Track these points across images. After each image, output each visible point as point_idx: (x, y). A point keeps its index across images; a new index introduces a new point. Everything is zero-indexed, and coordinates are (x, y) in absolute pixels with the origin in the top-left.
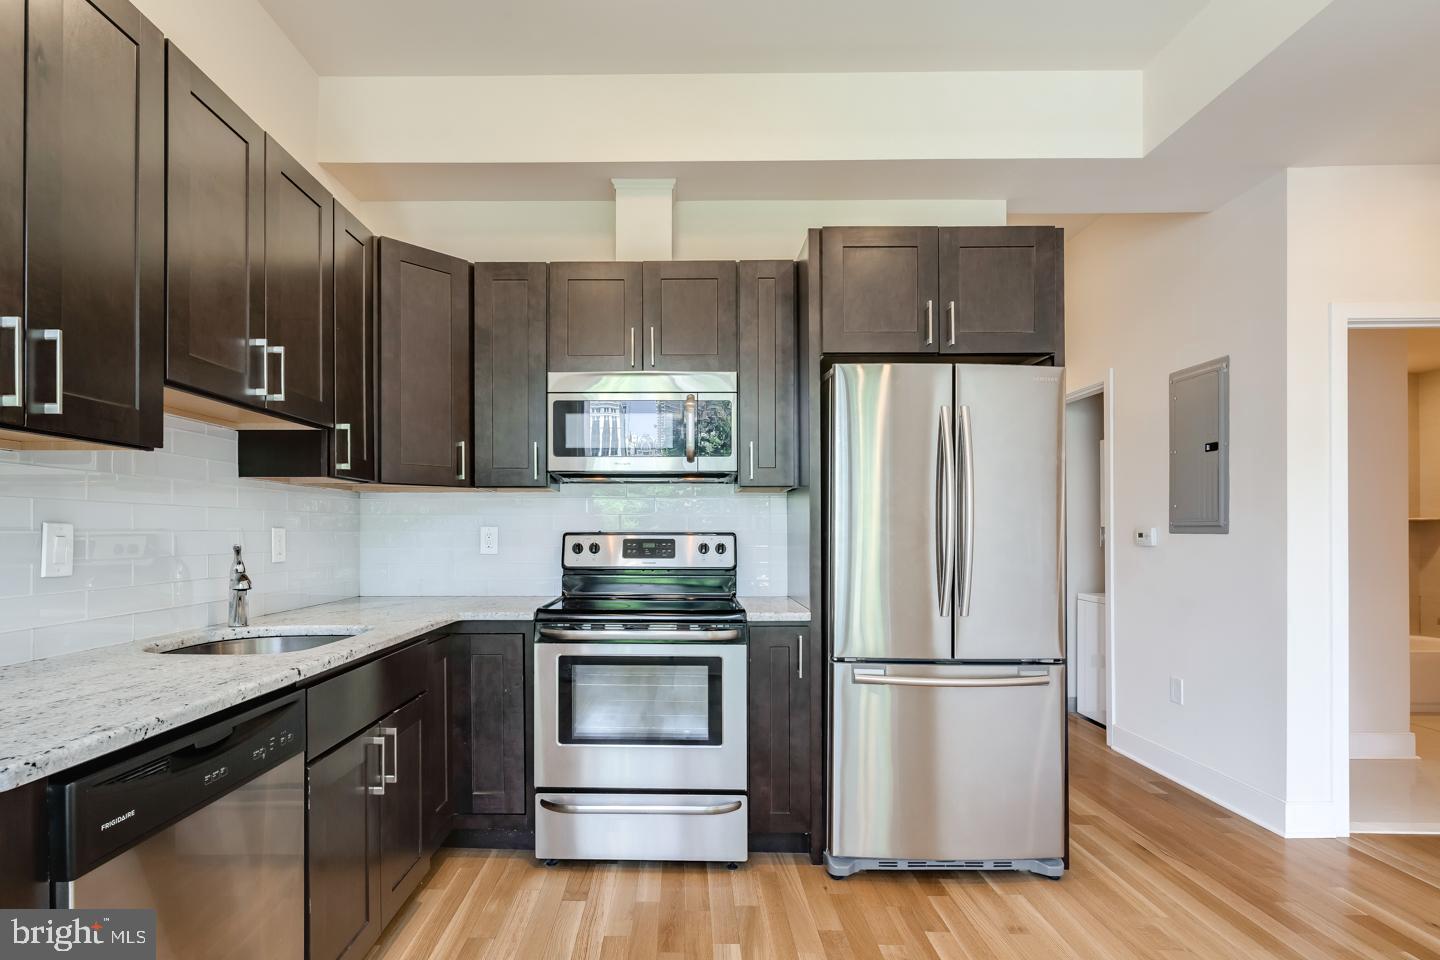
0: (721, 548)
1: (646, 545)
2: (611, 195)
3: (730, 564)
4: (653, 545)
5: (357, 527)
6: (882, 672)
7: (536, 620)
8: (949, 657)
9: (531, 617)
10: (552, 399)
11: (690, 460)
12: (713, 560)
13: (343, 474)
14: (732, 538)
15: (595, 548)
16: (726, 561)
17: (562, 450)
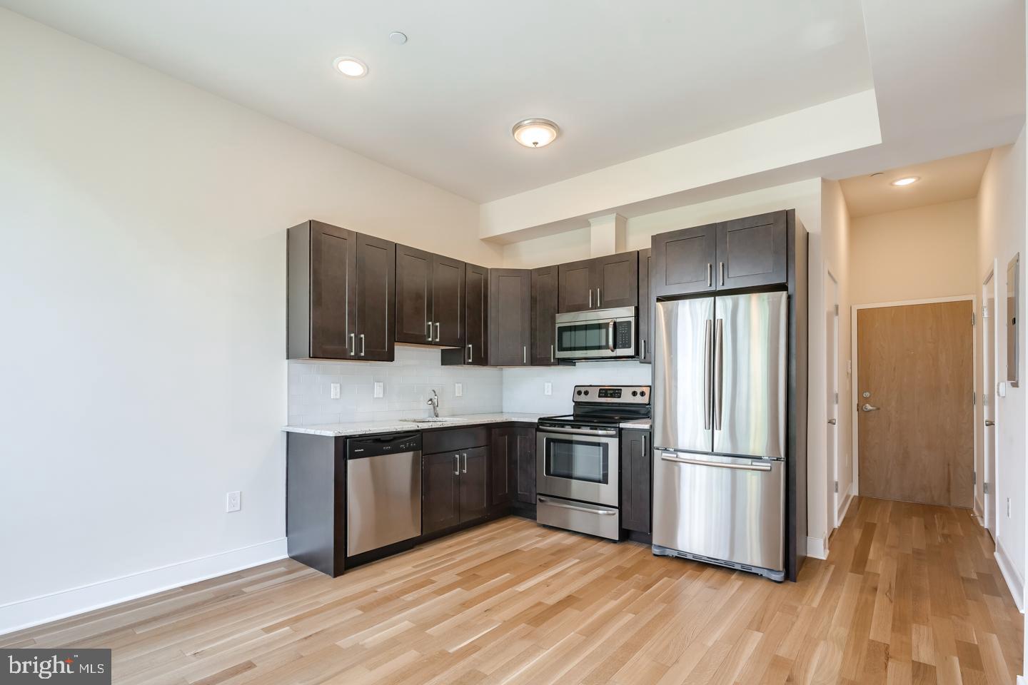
0: (643, 394)
1: (609, 392)
2: (589, 225)
3: (647, 402)
4: (612, 392)
5: (501, 383)
6: (675, 456)
7: (539, 422)
8: (711, 451)
9: (537, 421)
10: (557, 326)
11: (612, 351)
12: (639, 400)
13: (469, 364)
14: (649, 388)
15: (586, 393)
16: (645, 400)
17: (561, 349)
